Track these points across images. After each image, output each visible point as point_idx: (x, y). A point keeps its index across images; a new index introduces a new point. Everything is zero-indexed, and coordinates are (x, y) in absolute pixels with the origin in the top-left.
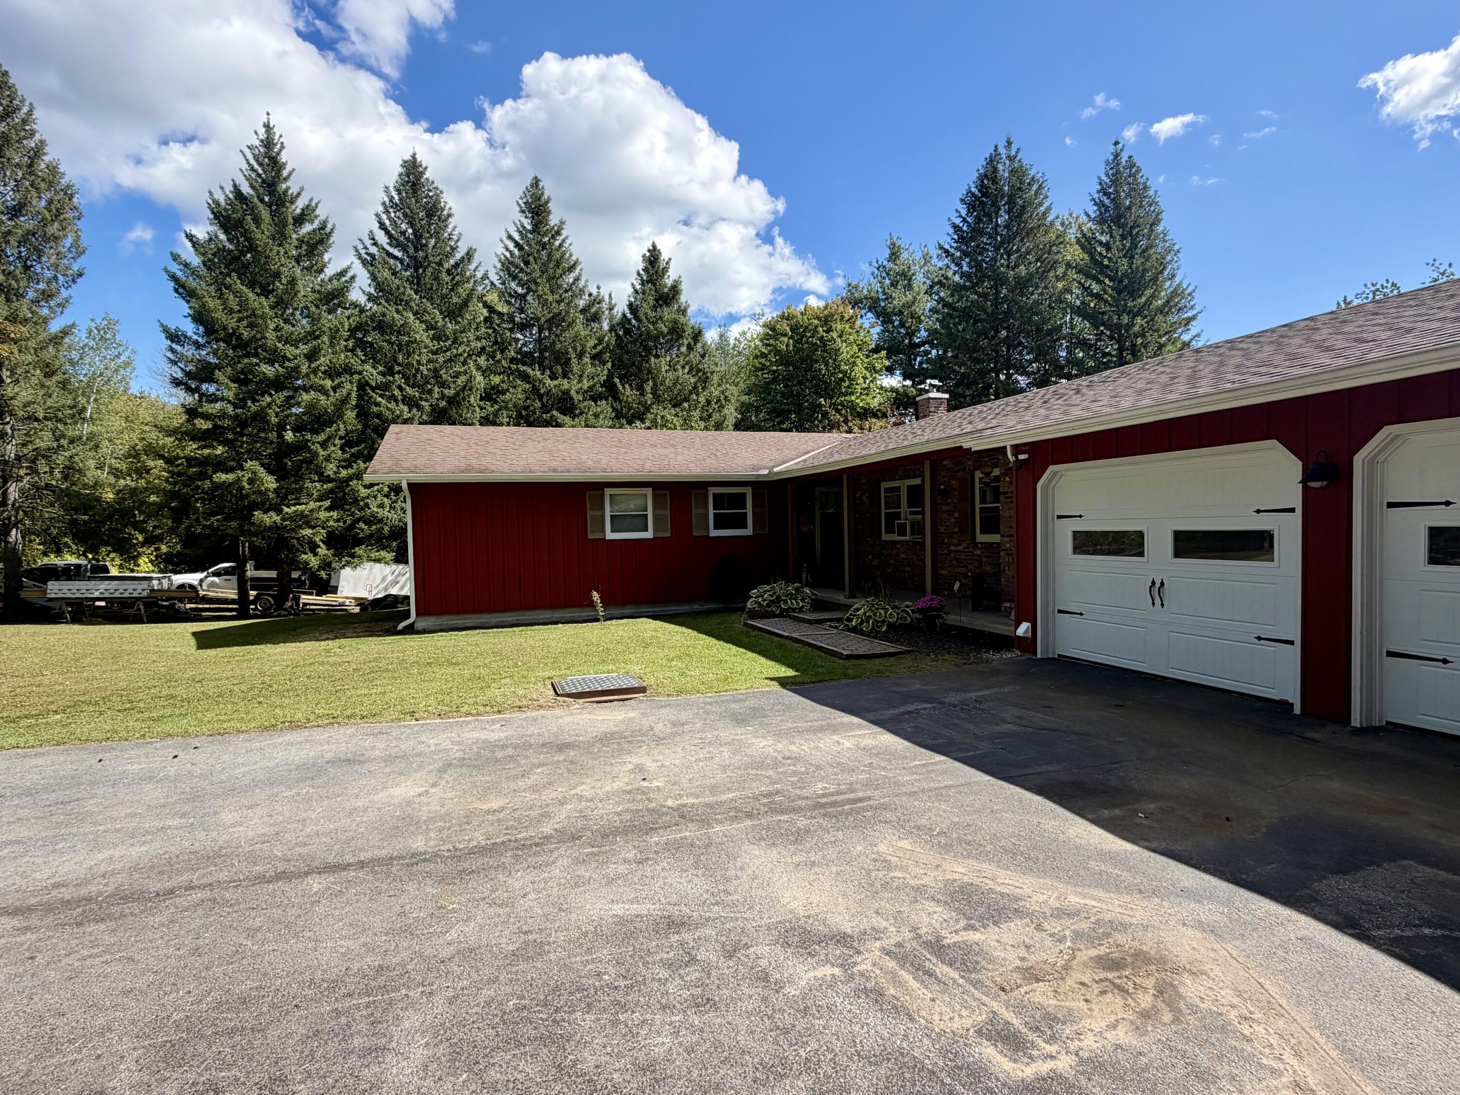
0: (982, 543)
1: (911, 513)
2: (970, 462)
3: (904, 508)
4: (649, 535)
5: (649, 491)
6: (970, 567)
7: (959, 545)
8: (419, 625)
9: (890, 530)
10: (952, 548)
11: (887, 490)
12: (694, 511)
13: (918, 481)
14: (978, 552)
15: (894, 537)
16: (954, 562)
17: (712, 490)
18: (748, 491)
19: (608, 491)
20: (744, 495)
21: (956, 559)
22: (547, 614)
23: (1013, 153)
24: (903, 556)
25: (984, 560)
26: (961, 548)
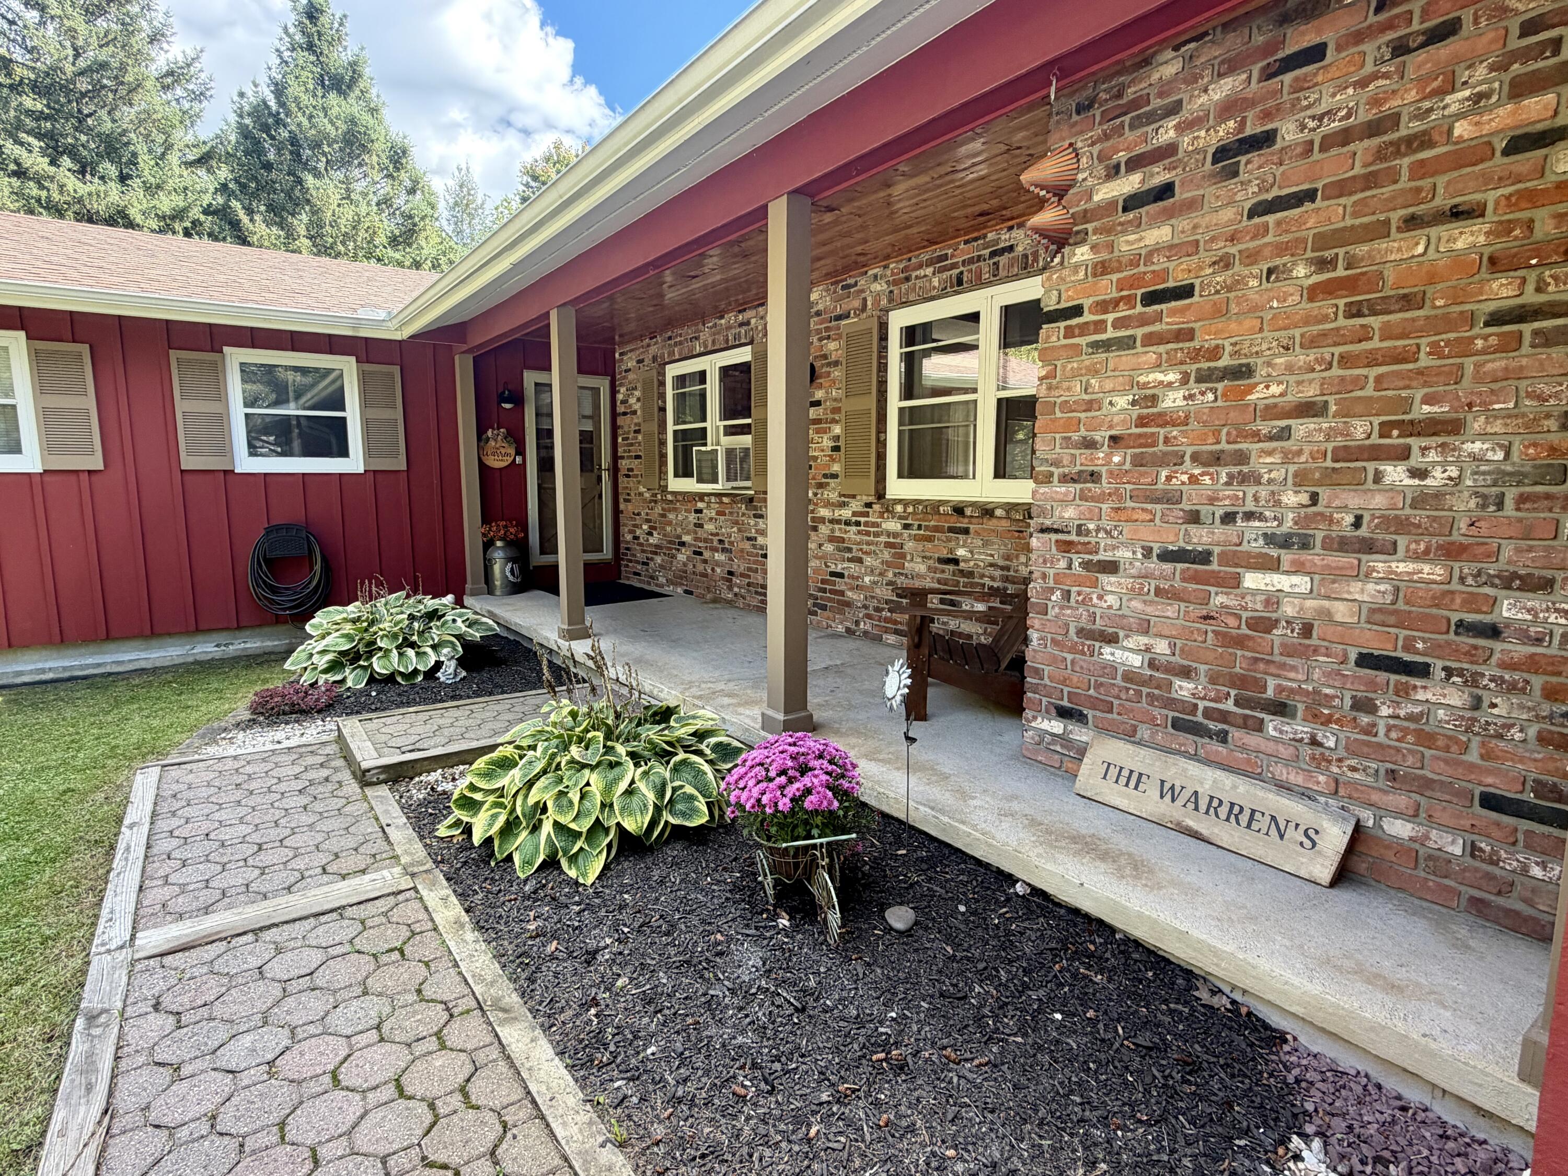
0: (905, 503)
1: (731, 431)
2: (877, 287)
3: (714, 422)
6: (868, 560)
7: (843, 505)
9: (684, 471)
10: (824, 512)
11: (681, 380)
12: (181, 406)
13: (742, 355)
14: (893, 525)
15: (689, 485)
16: (829, 548)
21: (832, 539)
24: (710, 527)
25: (909, 546)
26: (846, 513)
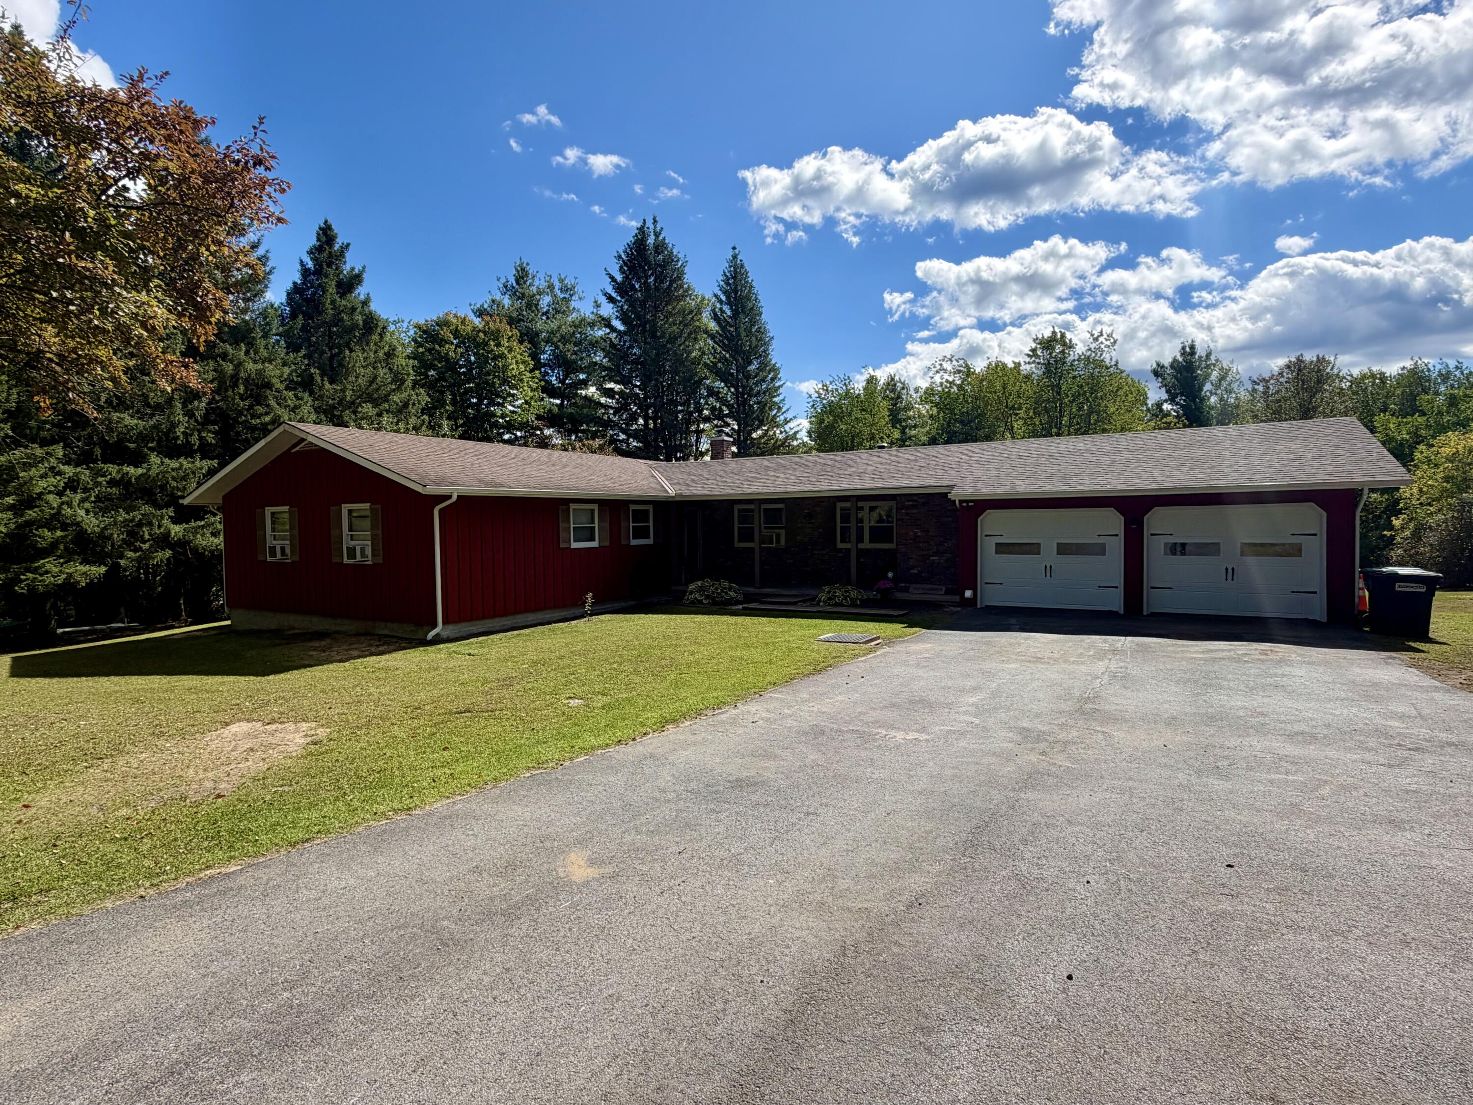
4: (594, 544)
5: (595, 507)
8: (445, 634)
11: (741, 510)
12: (622, 524)
17: (632, 507)
18: (650, 508)
19: (573, 506)
20: (647, 511)
22: (531, 617)
23: (658, 229)
